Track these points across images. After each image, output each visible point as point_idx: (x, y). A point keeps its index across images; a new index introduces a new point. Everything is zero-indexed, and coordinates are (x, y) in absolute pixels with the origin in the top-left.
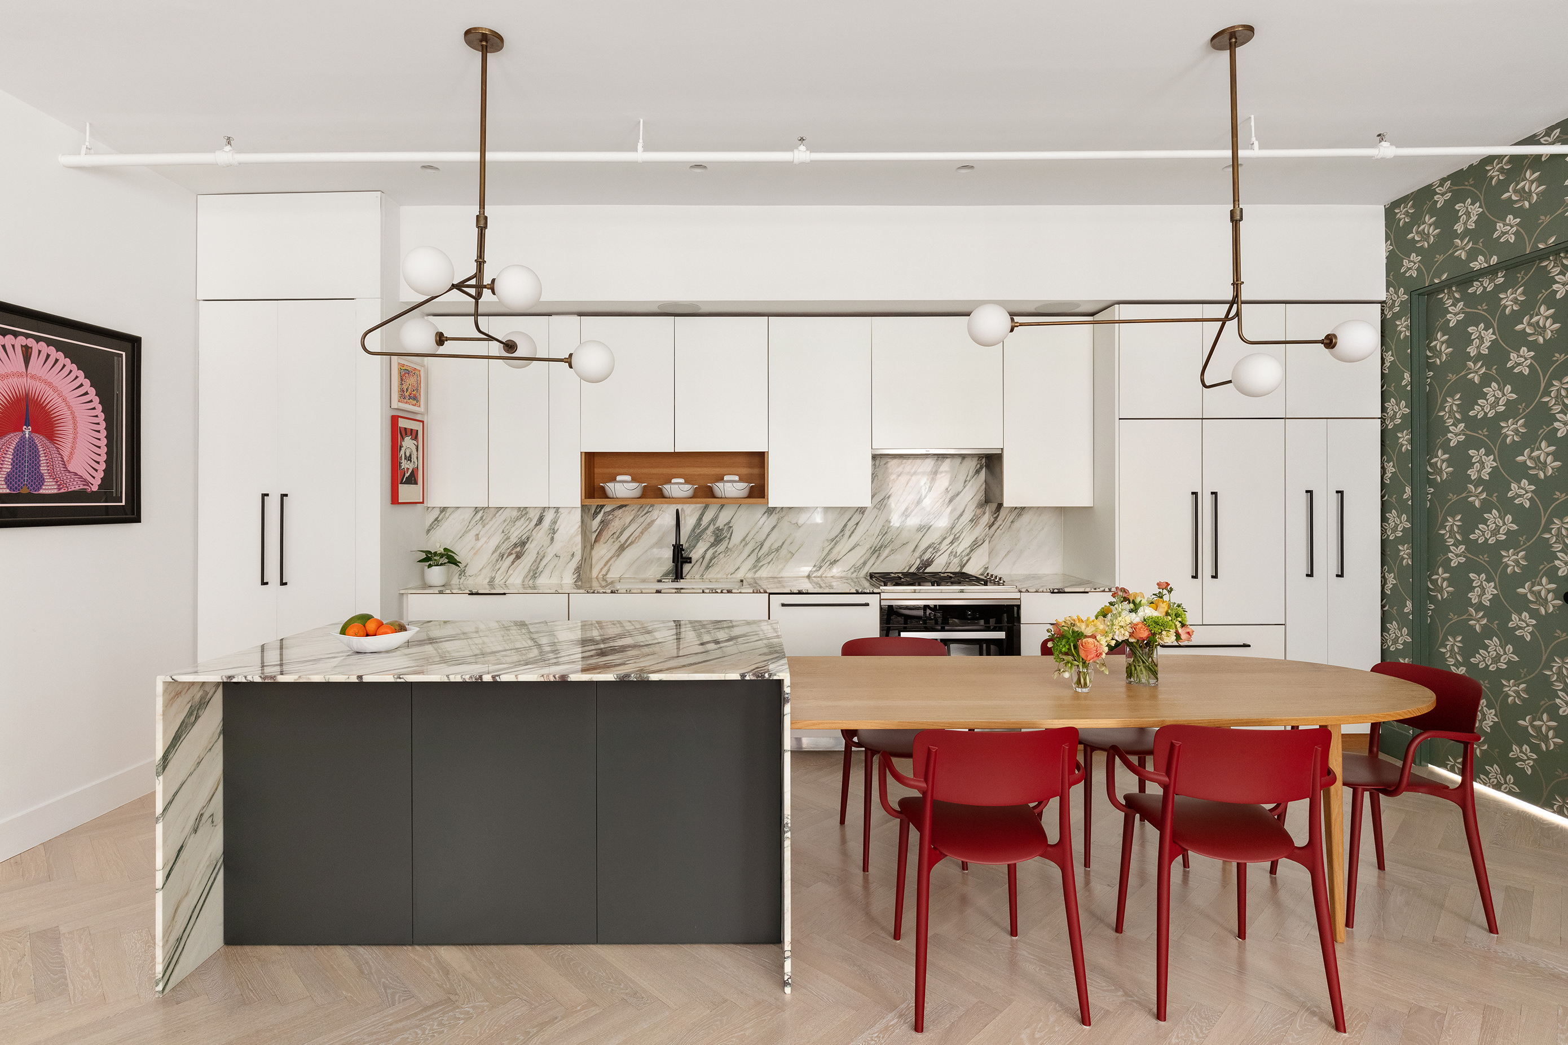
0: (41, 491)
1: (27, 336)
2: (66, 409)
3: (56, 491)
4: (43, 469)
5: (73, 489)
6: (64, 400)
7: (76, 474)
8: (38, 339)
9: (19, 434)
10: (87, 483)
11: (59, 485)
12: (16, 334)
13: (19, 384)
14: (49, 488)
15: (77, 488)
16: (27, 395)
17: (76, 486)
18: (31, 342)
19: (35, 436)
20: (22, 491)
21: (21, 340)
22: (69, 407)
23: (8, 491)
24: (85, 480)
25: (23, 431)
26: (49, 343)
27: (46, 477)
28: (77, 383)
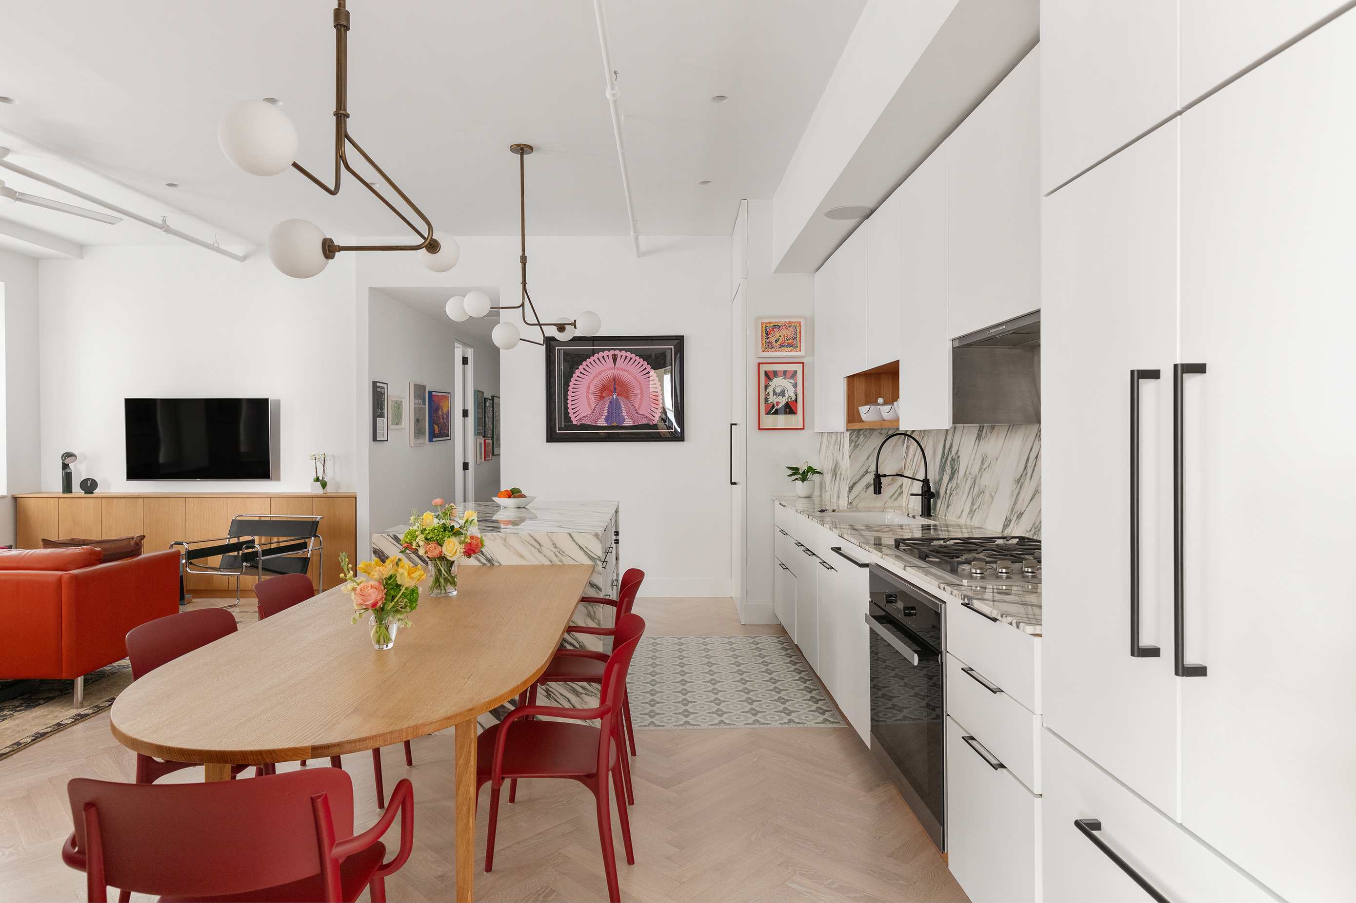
0: (624, 425)
1: (615, 350)
2: (636, 382)
3: (632, 424)
4: (624, 413)
5: (642, 423)
6: (635, 378)
7: (643, 415)
8: (620, 350)
9: (611, 397)
10: (650, 419)
11: (634, 421)
12: (609, 350)
13: (612, 373)
14: (628, 422)
15: (644, 423)
16: (614, 378)
17: (644, 421)
18: (617, 352)
19: (619, 397)
20: (613, 425)
21: (612, 352)
22: (638, 381)
23: (607, 425)
24: (649, 418)
25: (612, 396)
26: (626, 350)
27: (626, 417)
28: (643, 368)
